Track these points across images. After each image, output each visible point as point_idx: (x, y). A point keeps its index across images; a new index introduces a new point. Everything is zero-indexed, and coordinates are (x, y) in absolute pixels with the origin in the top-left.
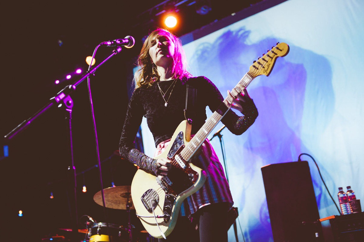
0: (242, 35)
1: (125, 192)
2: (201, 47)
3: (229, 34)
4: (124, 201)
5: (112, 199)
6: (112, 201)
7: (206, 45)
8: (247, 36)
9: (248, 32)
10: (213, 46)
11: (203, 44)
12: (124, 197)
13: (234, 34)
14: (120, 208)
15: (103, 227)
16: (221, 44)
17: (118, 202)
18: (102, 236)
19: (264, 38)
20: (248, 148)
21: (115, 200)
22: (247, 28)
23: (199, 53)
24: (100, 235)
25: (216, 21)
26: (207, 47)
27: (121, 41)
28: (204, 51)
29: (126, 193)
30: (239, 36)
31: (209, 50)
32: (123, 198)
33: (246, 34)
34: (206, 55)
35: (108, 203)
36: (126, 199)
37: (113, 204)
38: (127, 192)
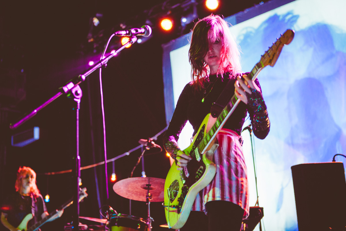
0: (289, 20)
1: (145, 184)
2: (244, 32)
3: (275, 18)
4: (145, 192)
5: (132, 190)
6: (132, 192)
7: (249, 30)
8: (295, 21)
9: (296, 17)
10: (257, 31)
11: (246, 28)
12: (144, 188)
13: (281, 18)
14: (141, 200)
15: (122, 218)
16: (266, 29)
17: (139, 194)
18: (120, 227)
19: (314, 24)
20: (289, 144)
21: (136, 191)
22: (296, 13)
23: (242, 38)
24: (118, 226)
25: (262, 3)
26: (251, 32)
27: (137, 31)
28: (247, 36)
29: (147, 185)
30: (286, 21)
31: (252, 35)
32: (144, 190)
33: (295, 18)
34: (249, 40)
35: (129, 193)
36: (147, 191)
37: (133, 195)
38: (148, 183)
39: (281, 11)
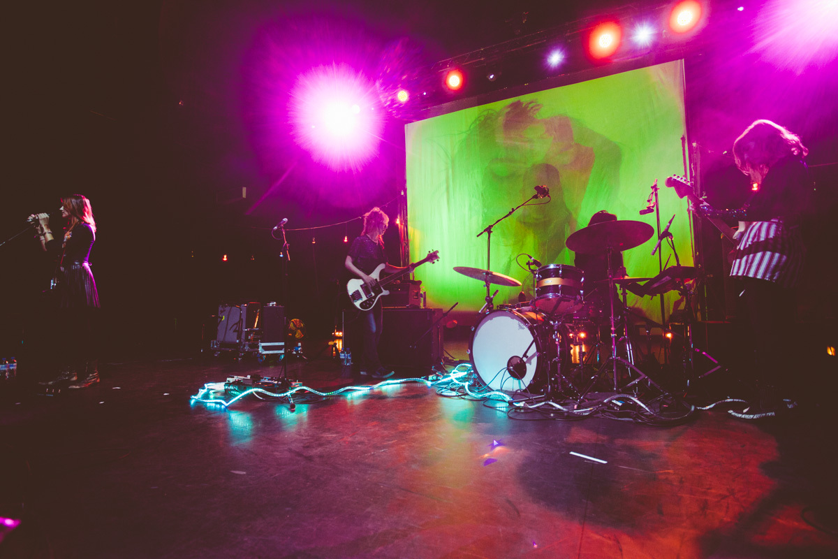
39: (525, 99)
